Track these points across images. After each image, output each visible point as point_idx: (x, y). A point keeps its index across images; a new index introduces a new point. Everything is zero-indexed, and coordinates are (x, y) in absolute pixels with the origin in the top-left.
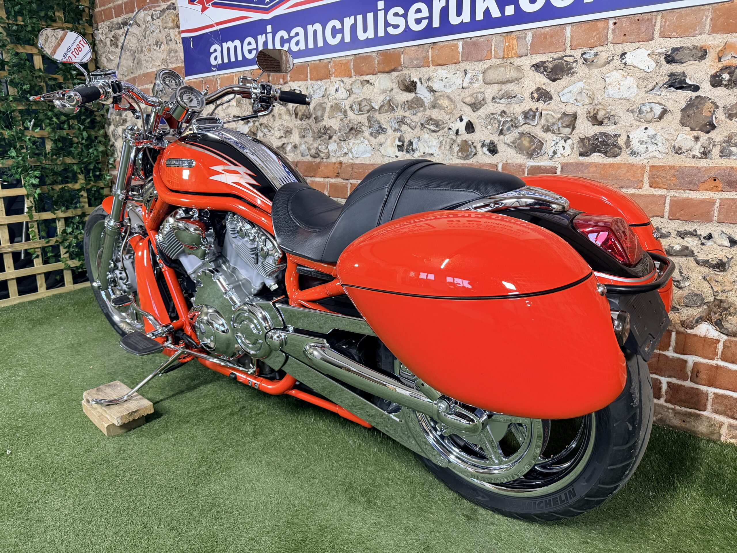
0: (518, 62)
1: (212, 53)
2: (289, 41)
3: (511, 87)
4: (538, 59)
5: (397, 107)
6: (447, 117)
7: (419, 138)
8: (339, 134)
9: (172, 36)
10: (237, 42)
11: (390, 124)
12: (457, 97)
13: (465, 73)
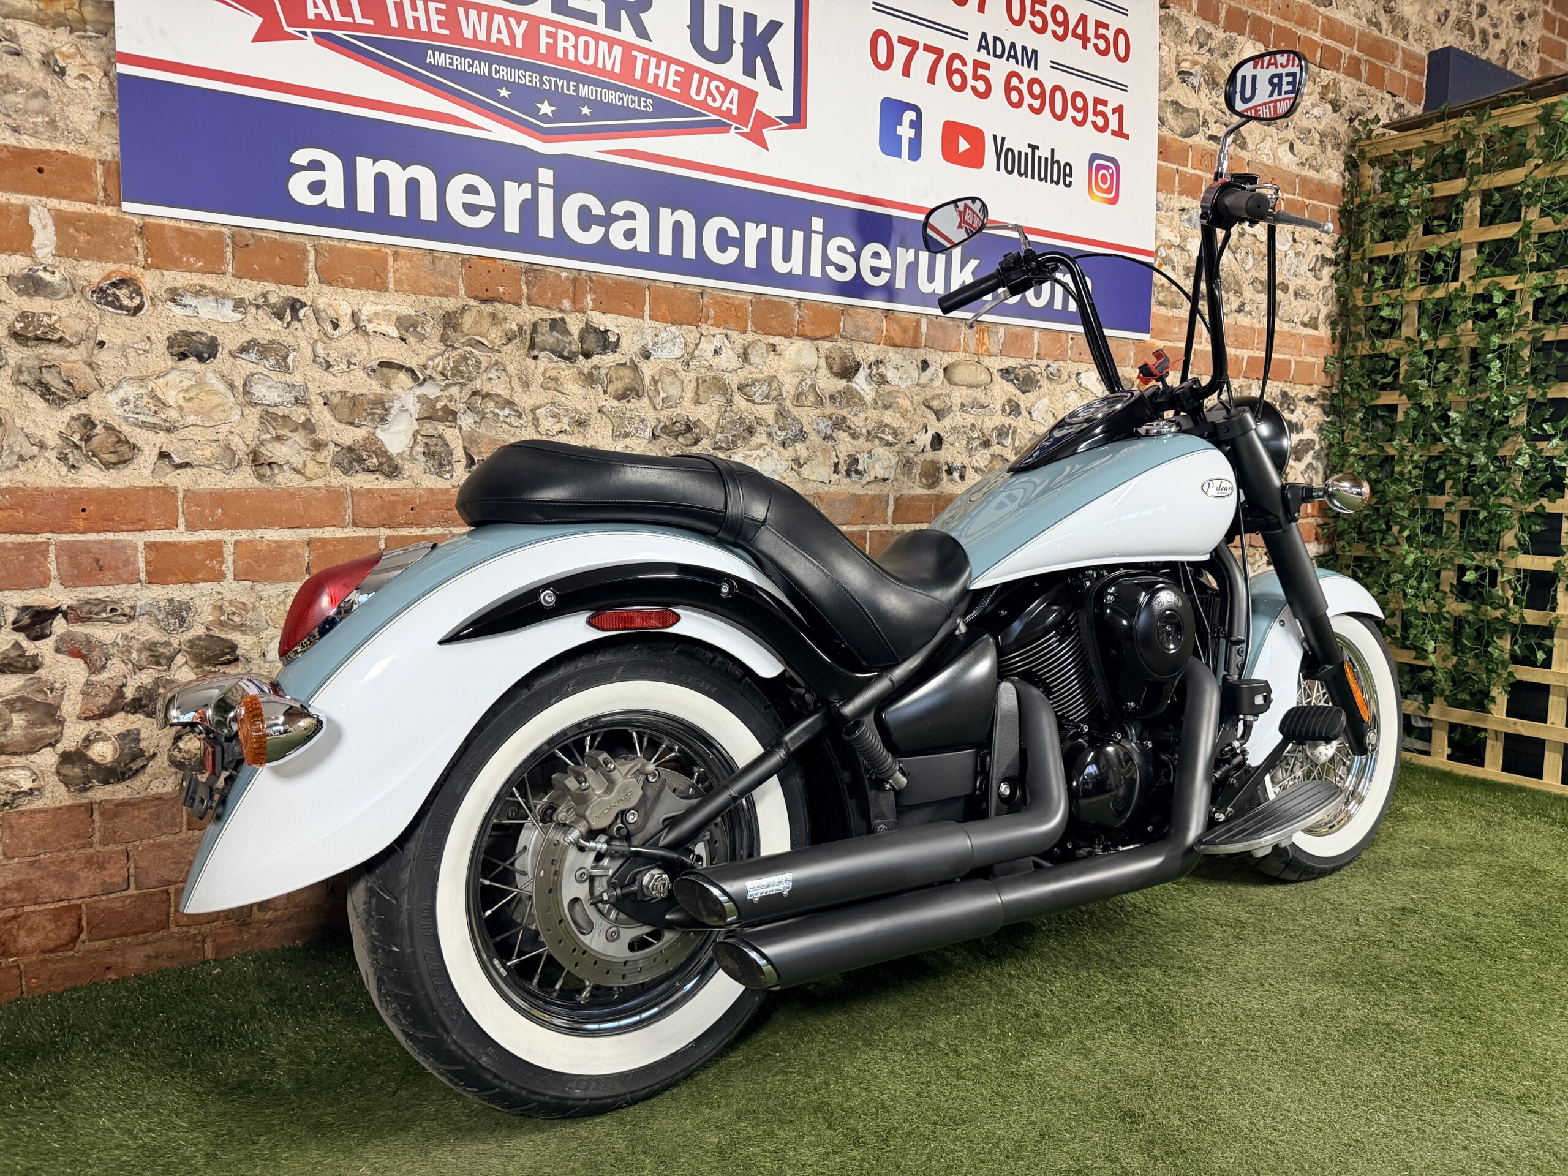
0: (987, 361)
1: (300, 168)
2: (606, 222)
3: (979, 394)
4: (1008, 363)
5: (826, 399)
6: (906, 425)
7: (869, 452)
8: (719, 436)
10: (423, 174)
11: (815, 426)
12: (915, 397)
13: (925, 365)
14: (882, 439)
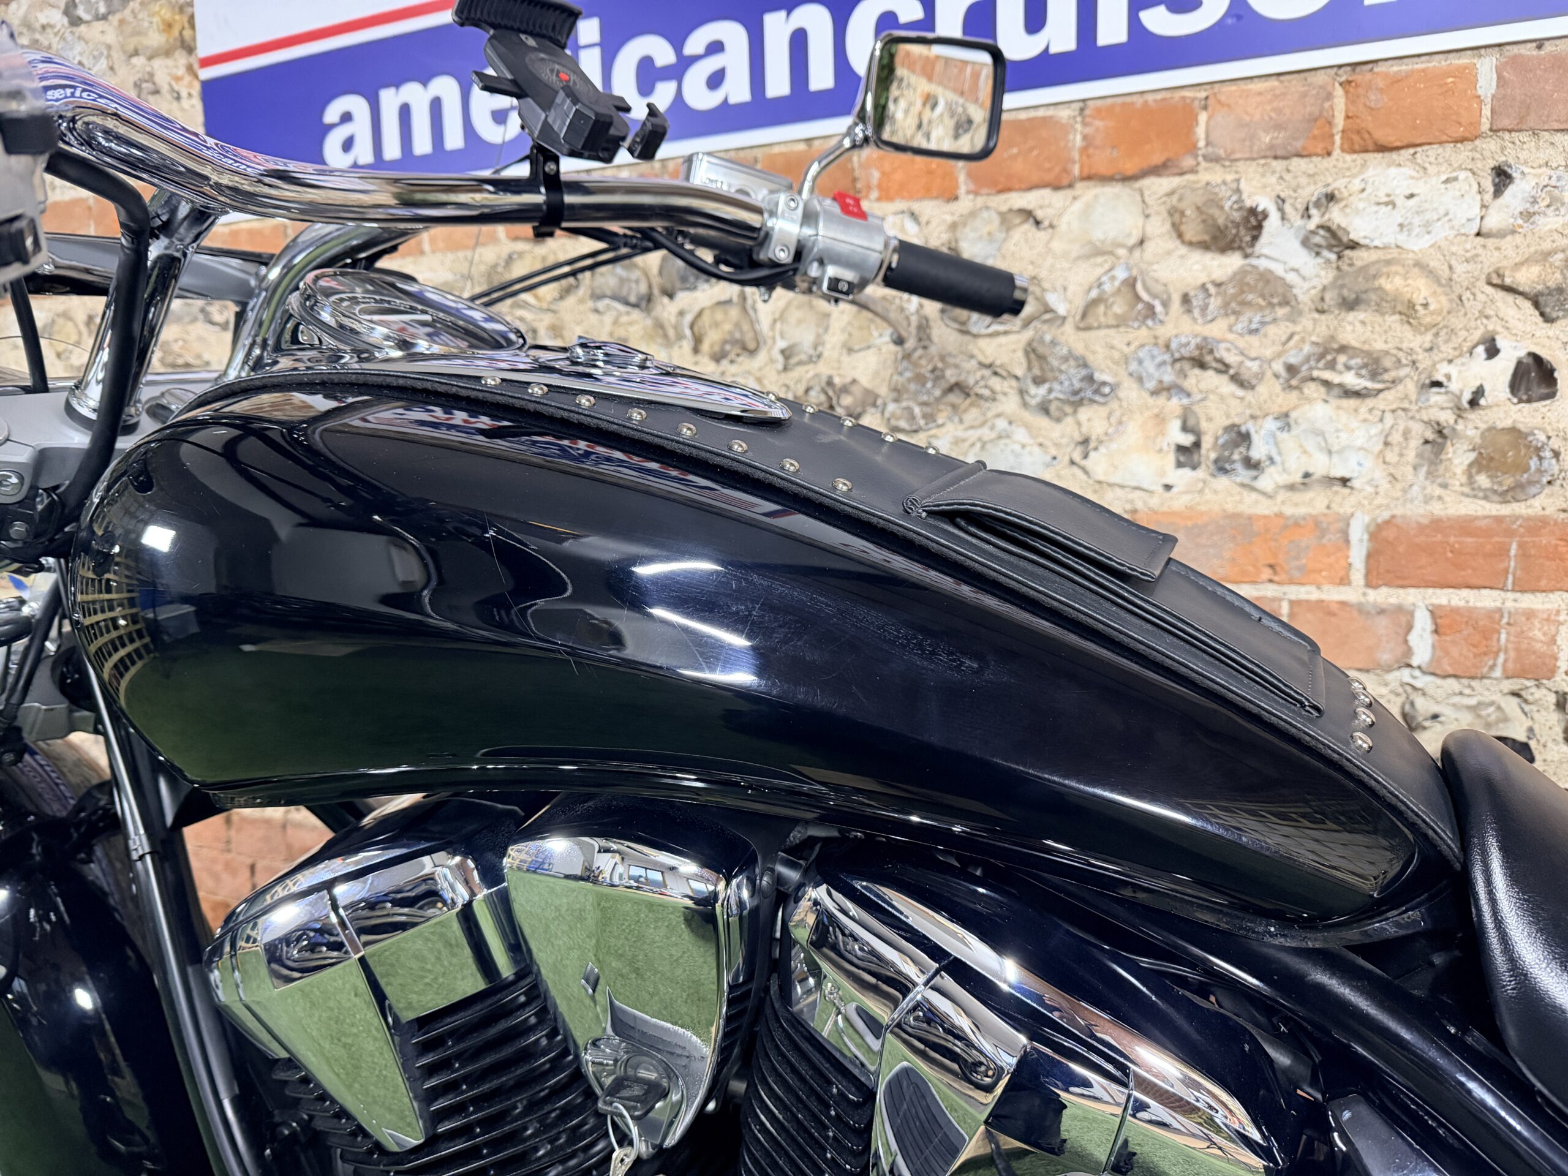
1: (332, 126)
2: (678, 71)
5: (1165, 304)
6: (1416, 341)
7: (1283, 418)
8: (891, 407)
9: (162, 79)
10: (446, 87)
11: (1133, 366)
12: (1460, 268)
13: (1502, 177)
14: (1326, 383)
